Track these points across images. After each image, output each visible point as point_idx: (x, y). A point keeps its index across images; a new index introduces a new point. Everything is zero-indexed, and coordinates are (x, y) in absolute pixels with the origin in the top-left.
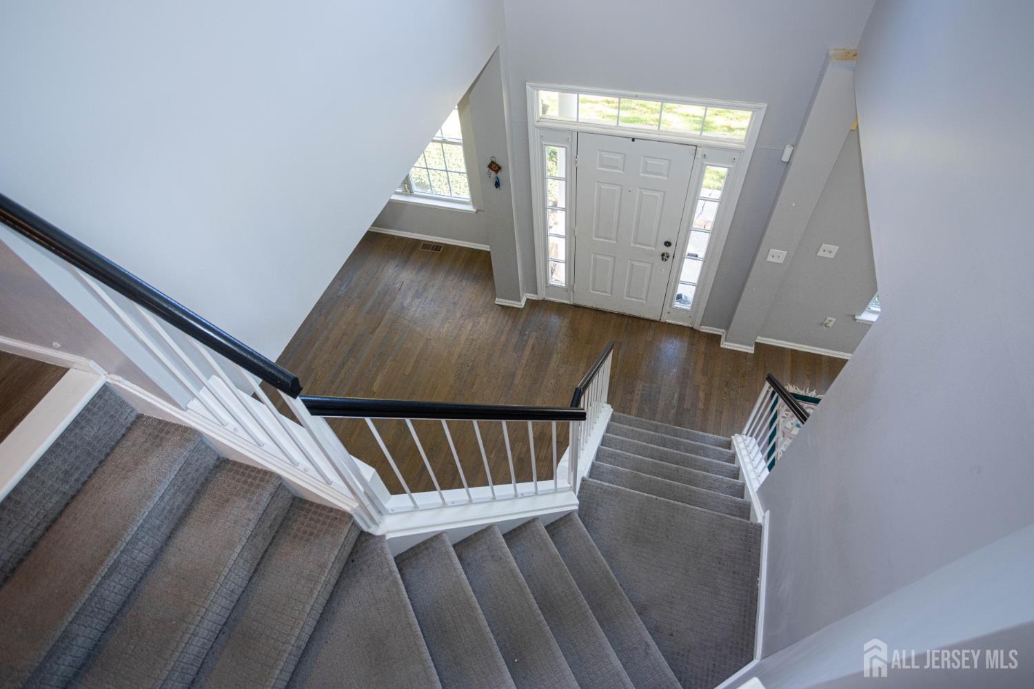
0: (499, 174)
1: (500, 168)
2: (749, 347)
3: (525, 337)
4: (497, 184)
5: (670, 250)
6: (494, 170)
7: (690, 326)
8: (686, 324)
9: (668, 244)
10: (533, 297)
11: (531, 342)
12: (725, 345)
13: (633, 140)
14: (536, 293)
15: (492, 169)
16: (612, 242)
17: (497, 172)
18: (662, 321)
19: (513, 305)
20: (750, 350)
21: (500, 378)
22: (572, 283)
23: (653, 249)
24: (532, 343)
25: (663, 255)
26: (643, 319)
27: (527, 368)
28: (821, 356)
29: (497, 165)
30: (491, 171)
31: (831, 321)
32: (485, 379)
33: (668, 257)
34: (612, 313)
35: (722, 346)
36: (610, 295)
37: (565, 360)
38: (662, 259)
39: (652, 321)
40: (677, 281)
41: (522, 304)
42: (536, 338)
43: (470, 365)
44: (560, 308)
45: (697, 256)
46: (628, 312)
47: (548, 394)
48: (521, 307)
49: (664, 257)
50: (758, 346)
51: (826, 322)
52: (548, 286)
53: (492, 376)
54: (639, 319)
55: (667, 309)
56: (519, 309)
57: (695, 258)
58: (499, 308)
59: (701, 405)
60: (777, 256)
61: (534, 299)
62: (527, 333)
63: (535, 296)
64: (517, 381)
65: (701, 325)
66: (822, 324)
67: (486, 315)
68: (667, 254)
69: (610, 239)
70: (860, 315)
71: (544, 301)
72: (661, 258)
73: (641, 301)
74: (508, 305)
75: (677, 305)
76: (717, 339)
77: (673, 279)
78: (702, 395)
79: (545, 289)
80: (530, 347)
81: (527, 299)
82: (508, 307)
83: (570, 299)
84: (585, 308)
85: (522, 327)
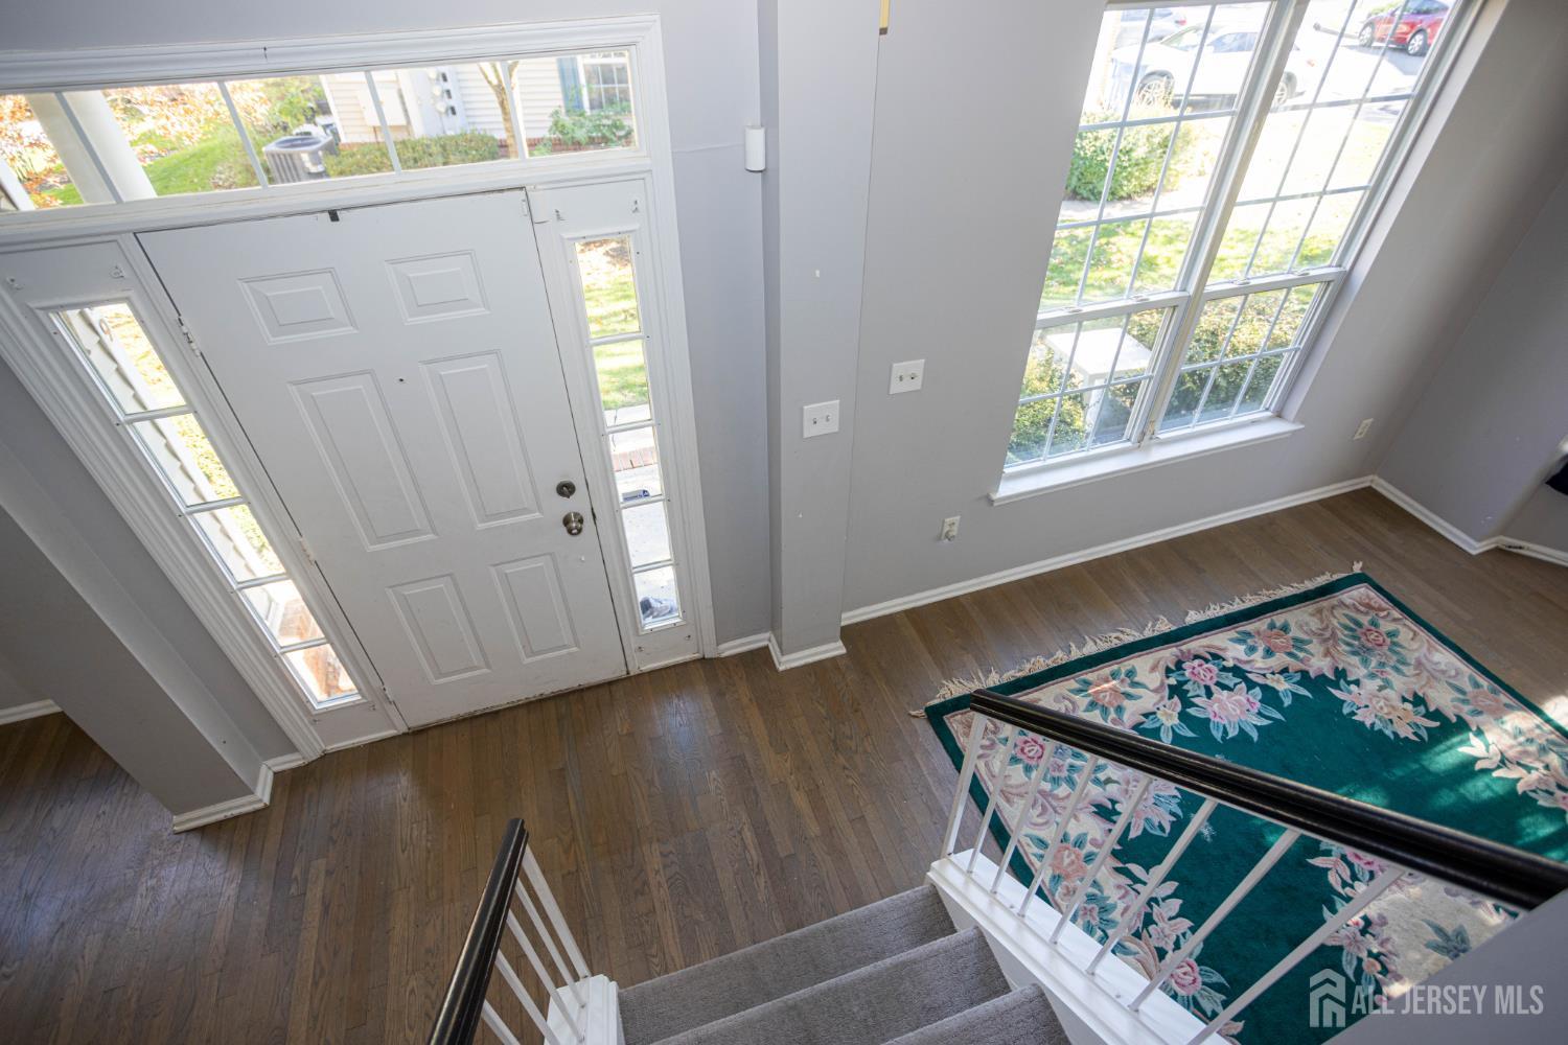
2: (832, 645)
3: (293, 889)
5: (576, 504)
7: (697, 656)
8: (688, 657)
9: (566, 489)
10: (288, 763)
11: (315, 894)
12: (786, 662)
13: (334, 216)
14: (293, 748)
18: (632, 674)
19: (236, 812)
20: (837, 649)
22: (376, 683)
23: (537, 515)
24: (319, 895)
25: (566, 521)
26: (590, 688)
28: (956, 599)
31: (953, 522)
33: (581, 521)
34: (513, 709)
35: (781, 668)
36: (485, 670)
37: (433, 894)
38: (570, 531)
39: (610, 683)
40: (627, 573)
41: (263, 794)
42: (329, 873)
44: (375, 757)
45: (645, 493)
46: (547, 690)
48: (260, 806)
49: (574, 525)
50: (849, 634)
51: (946, 529)
52: (319, 719)
54: (580, 692)
55: (632, 643)
56: (256, 812)
57: (644, 500)
58: (195, 841)
59: (814, 829)
60: (820, 417)
61: (293, 766)
62: (296, 872)
63: (294, 757)
65: (718, 645)
66: (939, 538)
67: (153, 882)
68: (576, 514)
70: (997, 491)
71: (323, 758)
72: (564, 529)
73: (564, 651)
74: (221, 817)
75: (650, 624)
76: (761, 657)
77: (616, 570)
78: (801, 801)
79: (312, 728)
80: (317, 908)
81: (275, 773)
82: (220, 824)
83: (392, 723)
84: (441, 726)
85: (278, 864)
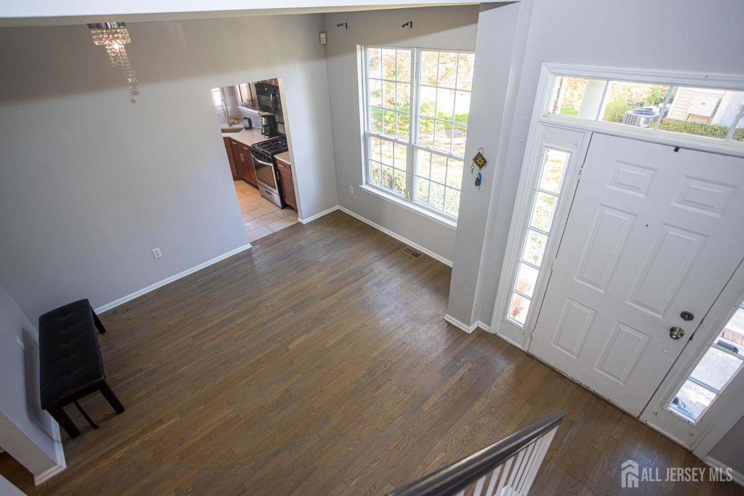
0: (484, 171)
1: (485, 162)
3: (458, 364)
4: (478, 182)
5: (688, 327)
6: (479, 165)
7: (687, 447)
8: (680, 442)
9: (687, 316)
10: (484, 327)
11: (462, 371)
13: (677, 149)
14: (489, 324)
15: (476, 163)
16: (600, 290)
17: (481, 167)
18: (640, 419)
19: (461, 328)
21: (410, 396)
22: (532, 327)
23: (660, 315)
24: (463, 373)
25: (673, 329)
26: (613, 406)
27: (445, 397)
29: (483, 158)
30: (475, 165)
32: (395, 388)
33: (682, 335)
34: (571, 381)
36: (575, 357)
37: (493, 410)
38: (671, 335)
39: (625, 413)
40: (685, 375)
41: (470, 329)
42: (470, 370)
43: (389, 365)
44: (510, 351)
45: (735, 350)
46: (593, 388)
47: (454, 441)
48: (468, 332)
49: (675, 333)
52: (504, 321)
53: (403, 388)
55: (654, 406)
56: (465, 333)
58: (446, 325)
61: (485, 329)
62: (462, 360)
63: (488, 327)
64: (426, 408)
67: (430, 326)
68: (681, 330)
69: (599, 286)
71: (495, 335)
72: (669, 333)
73: (616, 381)
74: (456, 325)
75: (673, 408)
79: (500, 323)
80: (460, 376)
81: (478, 327)
82: (455, 327)
83: (525, 345)
84: (539, 362)
85: (460, 353)
